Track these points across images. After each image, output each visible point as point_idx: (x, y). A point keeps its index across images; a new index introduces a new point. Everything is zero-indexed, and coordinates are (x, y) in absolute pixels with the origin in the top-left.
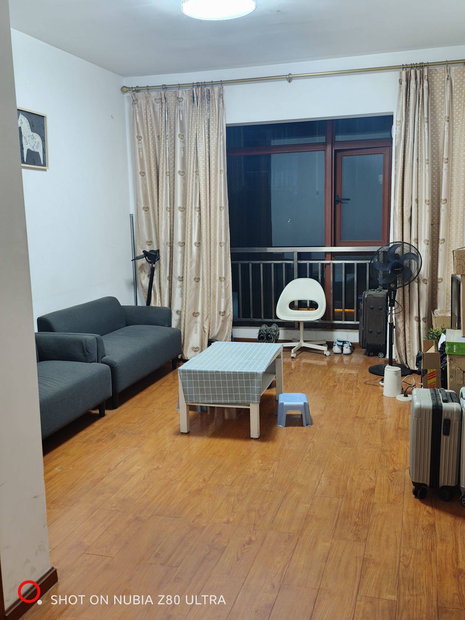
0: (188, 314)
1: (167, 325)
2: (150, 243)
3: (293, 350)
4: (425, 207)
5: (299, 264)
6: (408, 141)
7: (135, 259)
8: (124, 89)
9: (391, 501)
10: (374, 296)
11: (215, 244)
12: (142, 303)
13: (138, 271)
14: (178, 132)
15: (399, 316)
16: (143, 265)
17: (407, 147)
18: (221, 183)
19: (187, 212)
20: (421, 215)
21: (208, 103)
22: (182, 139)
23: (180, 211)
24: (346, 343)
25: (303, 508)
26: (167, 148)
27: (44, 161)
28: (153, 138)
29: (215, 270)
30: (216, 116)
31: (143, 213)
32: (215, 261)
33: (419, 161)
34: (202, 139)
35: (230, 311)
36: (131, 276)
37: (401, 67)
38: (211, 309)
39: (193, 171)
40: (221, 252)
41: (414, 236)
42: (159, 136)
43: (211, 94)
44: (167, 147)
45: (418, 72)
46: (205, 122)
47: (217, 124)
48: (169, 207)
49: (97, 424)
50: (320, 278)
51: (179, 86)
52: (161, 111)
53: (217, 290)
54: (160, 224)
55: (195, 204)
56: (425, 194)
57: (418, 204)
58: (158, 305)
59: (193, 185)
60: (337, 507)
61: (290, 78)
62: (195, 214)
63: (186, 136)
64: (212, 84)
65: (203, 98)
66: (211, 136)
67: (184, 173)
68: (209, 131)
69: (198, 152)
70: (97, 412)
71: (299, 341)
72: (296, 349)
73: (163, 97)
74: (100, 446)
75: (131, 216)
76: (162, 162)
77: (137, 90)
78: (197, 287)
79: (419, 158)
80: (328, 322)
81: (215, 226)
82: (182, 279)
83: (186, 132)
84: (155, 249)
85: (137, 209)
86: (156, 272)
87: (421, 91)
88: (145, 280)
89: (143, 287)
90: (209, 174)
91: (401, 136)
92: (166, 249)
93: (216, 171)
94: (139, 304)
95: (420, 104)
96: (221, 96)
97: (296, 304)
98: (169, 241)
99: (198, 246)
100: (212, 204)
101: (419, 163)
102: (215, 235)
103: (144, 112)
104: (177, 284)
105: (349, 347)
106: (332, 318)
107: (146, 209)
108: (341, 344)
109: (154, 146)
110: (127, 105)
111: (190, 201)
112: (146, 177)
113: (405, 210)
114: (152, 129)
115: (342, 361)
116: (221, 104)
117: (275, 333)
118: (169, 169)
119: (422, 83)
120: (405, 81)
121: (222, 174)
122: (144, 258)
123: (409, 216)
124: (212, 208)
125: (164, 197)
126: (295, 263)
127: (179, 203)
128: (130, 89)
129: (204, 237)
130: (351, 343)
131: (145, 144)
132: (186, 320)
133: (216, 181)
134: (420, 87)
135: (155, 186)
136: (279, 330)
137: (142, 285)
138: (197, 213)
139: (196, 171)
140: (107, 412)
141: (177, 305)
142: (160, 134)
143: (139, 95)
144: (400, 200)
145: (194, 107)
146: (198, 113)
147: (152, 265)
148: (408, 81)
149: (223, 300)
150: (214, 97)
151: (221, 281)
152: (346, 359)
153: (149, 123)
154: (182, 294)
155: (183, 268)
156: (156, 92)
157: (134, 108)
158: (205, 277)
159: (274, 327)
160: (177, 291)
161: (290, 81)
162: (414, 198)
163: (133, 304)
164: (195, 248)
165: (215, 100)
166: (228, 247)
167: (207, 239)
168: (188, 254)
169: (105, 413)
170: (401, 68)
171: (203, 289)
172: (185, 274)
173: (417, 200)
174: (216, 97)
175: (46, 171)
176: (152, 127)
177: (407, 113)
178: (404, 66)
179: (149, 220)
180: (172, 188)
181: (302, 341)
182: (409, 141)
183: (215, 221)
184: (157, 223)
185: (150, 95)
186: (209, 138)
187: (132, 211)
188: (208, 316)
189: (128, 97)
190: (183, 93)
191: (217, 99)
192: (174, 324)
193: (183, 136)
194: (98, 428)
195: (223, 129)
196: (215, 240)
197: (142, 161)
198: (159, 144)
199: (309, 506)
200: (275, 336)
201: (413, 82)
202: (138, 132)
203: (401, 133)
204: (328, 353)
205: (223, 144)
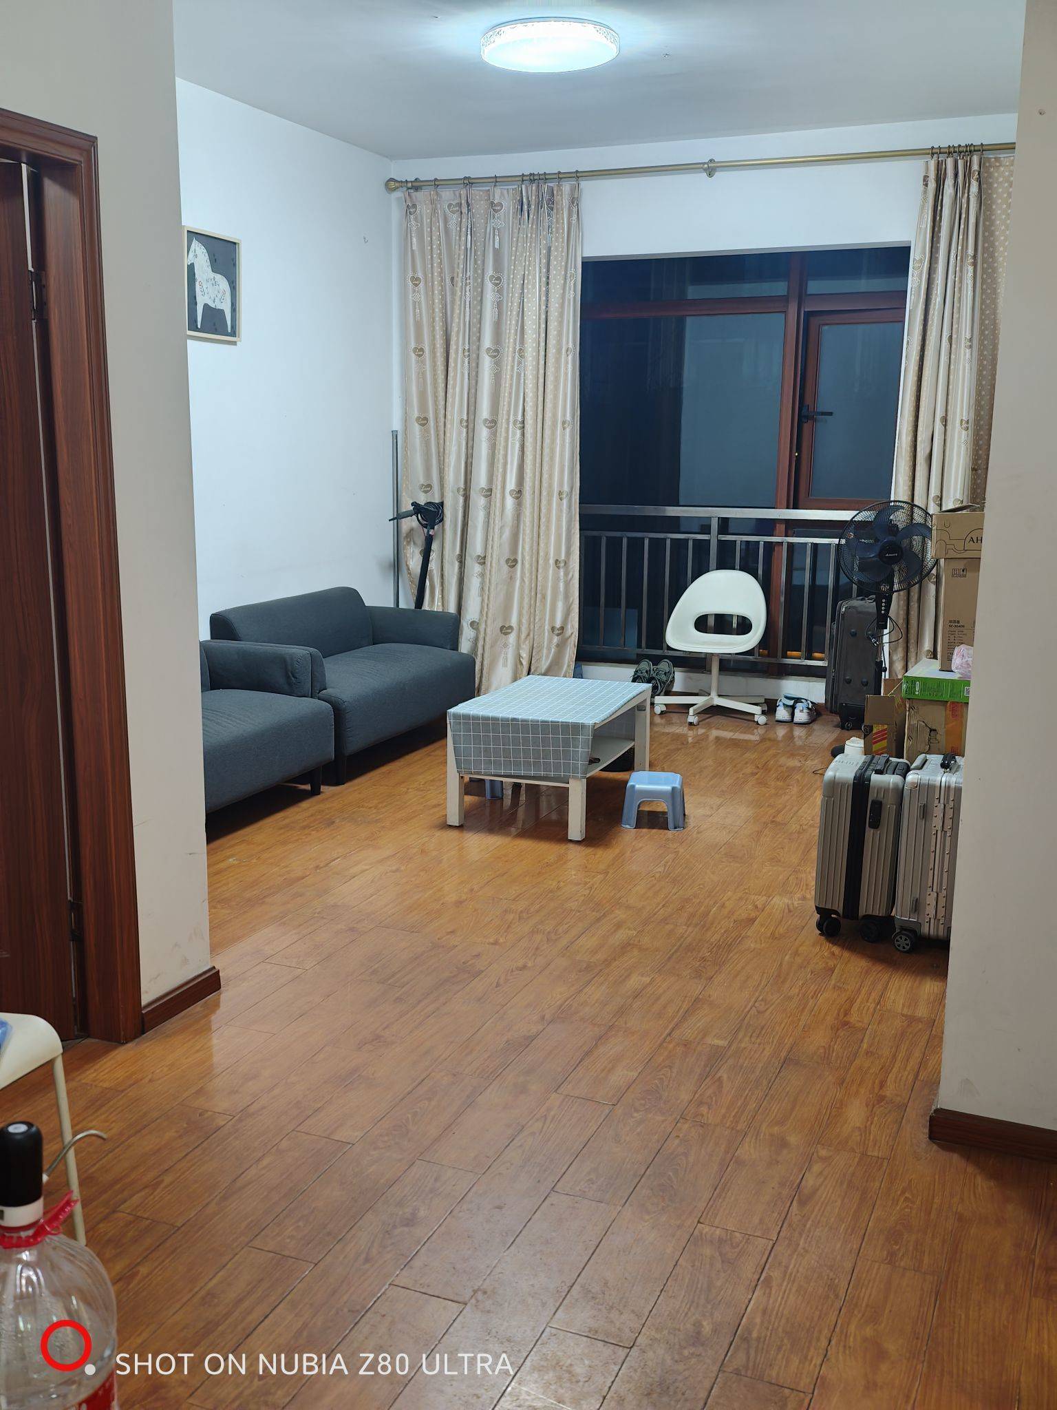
0: (492, 629)
1: (448, 647)
2: (428, 488)
3: (691, 710)
4: (960, 434)
5: (719, 541)
6: (933, 301)
7: (398, 517)
8: (392, 185)
9: (777, 935)
10: (860, 609)
11: (550, 495)
12: (406, 603)
13: (403, 543)
14: (490, 272)
15: (896, 650)
16: (412, 530)
17: (931, 312)
18: (566, 374)
19: (499, 430)
20: (952, 450)
21: (549, 215)
22: (496, 285)
23: (487, 427)
24: (802, 702)
25: (622, 935)
26: (468, 303)
27: (233, 327)
28: (442, 280)
29: (547, 545)
30: (563, 242)
31: (417, 428)
32: (548, 528)
33: (953, 342)
34: (534, 287)
35: (573, 626)
36: (388, 551)
37: (928, 151)
38: (537, 620)
39: (514, 349)
40: (561, 511)
41: (934, 491)
42: (452, 279)
43: (557, 198)
44: (468, 300)
45: (960, 163)
46: (542, 252)
47: (565, 258)
48: (465, 418)
49: (305, 804)
50: (760, 572)
51: (496, 180)
52: (458, 229)
53: (550, 585)
54: (447, 452)
55: (516, 414)
56: (962, 409)
57: (947, 427)
58: (437, 607)
59: (512, 376)
60: (682, 937)
61: (710, 169)
62: (514, 434)
63: (504, 280)
64: (560, 177)
65: (539, 205)
66: (552, 281)
67: (496, 353)
68: (548, 271)
69: (526, 313)
70: (308, 787)
71: (709, 694)
72: (699, 708)
73: (463, 202)
74: (306, 834)
75: (395, 434)
76: (455, 329)
77: (416, 185)
78: (512, 578)
79: (954, 336)
80: (772, 660)
81: (552, 458)
82: (482, 560)
83: (506, 272)
84: (437, 501)
85: (406, 421)
86: (435, 546)
87: (964, 201)
88: (414, 560)
89: (410, 574)
90: (545, 356)
91: (920, 292)
92: (457, 502)
93: (559, 351)
94: (402, 605)
95: (962, 226)
96: (575, 201)
97: (711, 622)
98: (462, 485)
99: (517, 498)
100: (548, 415)
101: (954, 346)
102: (551, 476)
103: (426, 230)
104: (474, 569)
105: (806, 711)
106: (780, 654)
107: (423, 421)
108: (791, 703)
109: (444, 298)
110: (396, 213)
111: (506, 408)
112: (425, 359)
113: (919, 439)
114: (441, 263)
115: (789, 737)
116: (575, 217)
117: (664, 678)
118: (469, 343)
119: (967, 185)
120: (933, 180)
121: (570, 357)
122: (414, 517)
123: (928, 451)
124: (548, 423)
125: (457, 398)
126: (713, 538)
127: (484, 412)
128: (403, 185)
129: (528, 480)
130: (812, 702)
131: (426, 293)
132: (487, 639)
133: (558, 369)
134: (963, 193)
135: (441, 377)
136: (674, 673)
137: (408, 569)
138: (519, 432)
139: (520, 349)
140: (323, 788)
141: (472, 612)
142: (455, 275)
143: (420, 196)
144: (912, 419)
145: (522, 224)
146: (529, 235)
147: (428, 531)
148: (940, 181)
149: (560, 605)
150: (562, 204)
151: (558, 568)
152: (798, 732)
153: (436, 252)
154: (482, 589)
155: (487, 539)
156: (452, 192)
157: (408, 221)
158: (527, 558)
159: (664, 666)
160: (473, 584)
161: (710, 175)
162: (939, 414)
163: (391, 605)
164: (510, 502)
165: (562, 210)
166: (575, 500)
167: (534, 483)
168: (497, 513)
169: (321, 790)
170: (929, 154)
171: (523, 580)
172: (490, 550)
173: (945, 421)
174: (565, 202)
175: (236, 345)
176: (441, 261)
177: (934, 245)
178: (934, 151)
179: (427, 444)
180: (474, 382)
181: (714, 694)
182: (936, 300)
183: (552, 451)
184: (442, 450)
185: (441, 197)
186: (548, 284)
187: (397, 425)
188: (528, 635)
189: (398, 199)
190: (502, 194)
191: (567, 207)
192: (465, 647)
193: (499, 279)
194: (305, 810)
195: (575, 267)
196: (550, 486)
197: (418, 326)
198: (453, 293)
199: (635, 933)
200: (664, 683)
201: (949, 182)
202: (414, 271)
203: (919, 286)
204: (762, 719)
205: (575, 298)
